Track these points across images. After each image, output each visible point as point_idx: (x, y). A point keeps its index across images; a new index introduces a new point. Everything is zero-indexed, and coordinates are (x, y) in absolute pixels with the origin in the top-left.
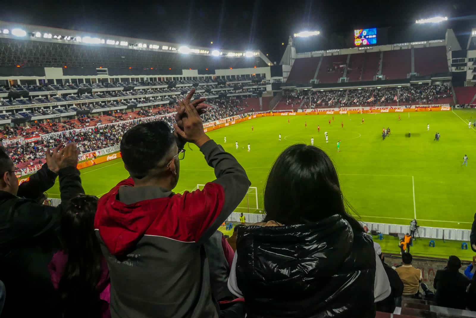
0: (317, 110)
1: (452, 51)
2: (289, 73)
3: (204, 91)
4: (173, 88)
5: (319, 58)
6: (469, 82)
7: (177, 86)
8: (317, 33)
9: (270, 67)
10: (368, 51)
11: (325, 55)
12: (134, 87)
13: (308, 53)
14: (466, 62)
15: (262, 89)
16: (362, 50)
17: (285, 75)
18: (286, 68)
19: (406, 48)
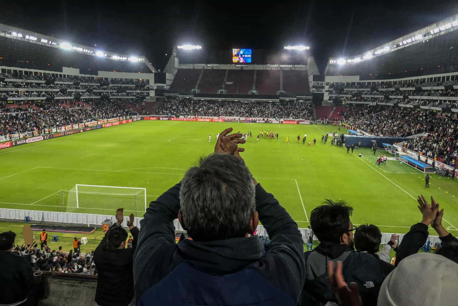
0: (198, 117)
1: (313, 76)
2: (172, 82)
3: (85, 90)
4: (52, 85)
5: (200, 70)
6: (326, 102)
7: (56, 82)
8: (199, 47)
9: (154, 74)
10: (244, 69)
11: (205, 68)
12: (4, 79)
13: (190, 64)
14: (324, 85)
15: (145, 94)
16: (239, 67)
17: (168, 82)
18: (170, 77)
19: (276, 69)
